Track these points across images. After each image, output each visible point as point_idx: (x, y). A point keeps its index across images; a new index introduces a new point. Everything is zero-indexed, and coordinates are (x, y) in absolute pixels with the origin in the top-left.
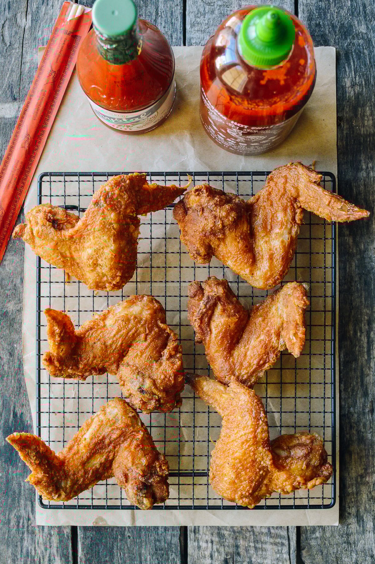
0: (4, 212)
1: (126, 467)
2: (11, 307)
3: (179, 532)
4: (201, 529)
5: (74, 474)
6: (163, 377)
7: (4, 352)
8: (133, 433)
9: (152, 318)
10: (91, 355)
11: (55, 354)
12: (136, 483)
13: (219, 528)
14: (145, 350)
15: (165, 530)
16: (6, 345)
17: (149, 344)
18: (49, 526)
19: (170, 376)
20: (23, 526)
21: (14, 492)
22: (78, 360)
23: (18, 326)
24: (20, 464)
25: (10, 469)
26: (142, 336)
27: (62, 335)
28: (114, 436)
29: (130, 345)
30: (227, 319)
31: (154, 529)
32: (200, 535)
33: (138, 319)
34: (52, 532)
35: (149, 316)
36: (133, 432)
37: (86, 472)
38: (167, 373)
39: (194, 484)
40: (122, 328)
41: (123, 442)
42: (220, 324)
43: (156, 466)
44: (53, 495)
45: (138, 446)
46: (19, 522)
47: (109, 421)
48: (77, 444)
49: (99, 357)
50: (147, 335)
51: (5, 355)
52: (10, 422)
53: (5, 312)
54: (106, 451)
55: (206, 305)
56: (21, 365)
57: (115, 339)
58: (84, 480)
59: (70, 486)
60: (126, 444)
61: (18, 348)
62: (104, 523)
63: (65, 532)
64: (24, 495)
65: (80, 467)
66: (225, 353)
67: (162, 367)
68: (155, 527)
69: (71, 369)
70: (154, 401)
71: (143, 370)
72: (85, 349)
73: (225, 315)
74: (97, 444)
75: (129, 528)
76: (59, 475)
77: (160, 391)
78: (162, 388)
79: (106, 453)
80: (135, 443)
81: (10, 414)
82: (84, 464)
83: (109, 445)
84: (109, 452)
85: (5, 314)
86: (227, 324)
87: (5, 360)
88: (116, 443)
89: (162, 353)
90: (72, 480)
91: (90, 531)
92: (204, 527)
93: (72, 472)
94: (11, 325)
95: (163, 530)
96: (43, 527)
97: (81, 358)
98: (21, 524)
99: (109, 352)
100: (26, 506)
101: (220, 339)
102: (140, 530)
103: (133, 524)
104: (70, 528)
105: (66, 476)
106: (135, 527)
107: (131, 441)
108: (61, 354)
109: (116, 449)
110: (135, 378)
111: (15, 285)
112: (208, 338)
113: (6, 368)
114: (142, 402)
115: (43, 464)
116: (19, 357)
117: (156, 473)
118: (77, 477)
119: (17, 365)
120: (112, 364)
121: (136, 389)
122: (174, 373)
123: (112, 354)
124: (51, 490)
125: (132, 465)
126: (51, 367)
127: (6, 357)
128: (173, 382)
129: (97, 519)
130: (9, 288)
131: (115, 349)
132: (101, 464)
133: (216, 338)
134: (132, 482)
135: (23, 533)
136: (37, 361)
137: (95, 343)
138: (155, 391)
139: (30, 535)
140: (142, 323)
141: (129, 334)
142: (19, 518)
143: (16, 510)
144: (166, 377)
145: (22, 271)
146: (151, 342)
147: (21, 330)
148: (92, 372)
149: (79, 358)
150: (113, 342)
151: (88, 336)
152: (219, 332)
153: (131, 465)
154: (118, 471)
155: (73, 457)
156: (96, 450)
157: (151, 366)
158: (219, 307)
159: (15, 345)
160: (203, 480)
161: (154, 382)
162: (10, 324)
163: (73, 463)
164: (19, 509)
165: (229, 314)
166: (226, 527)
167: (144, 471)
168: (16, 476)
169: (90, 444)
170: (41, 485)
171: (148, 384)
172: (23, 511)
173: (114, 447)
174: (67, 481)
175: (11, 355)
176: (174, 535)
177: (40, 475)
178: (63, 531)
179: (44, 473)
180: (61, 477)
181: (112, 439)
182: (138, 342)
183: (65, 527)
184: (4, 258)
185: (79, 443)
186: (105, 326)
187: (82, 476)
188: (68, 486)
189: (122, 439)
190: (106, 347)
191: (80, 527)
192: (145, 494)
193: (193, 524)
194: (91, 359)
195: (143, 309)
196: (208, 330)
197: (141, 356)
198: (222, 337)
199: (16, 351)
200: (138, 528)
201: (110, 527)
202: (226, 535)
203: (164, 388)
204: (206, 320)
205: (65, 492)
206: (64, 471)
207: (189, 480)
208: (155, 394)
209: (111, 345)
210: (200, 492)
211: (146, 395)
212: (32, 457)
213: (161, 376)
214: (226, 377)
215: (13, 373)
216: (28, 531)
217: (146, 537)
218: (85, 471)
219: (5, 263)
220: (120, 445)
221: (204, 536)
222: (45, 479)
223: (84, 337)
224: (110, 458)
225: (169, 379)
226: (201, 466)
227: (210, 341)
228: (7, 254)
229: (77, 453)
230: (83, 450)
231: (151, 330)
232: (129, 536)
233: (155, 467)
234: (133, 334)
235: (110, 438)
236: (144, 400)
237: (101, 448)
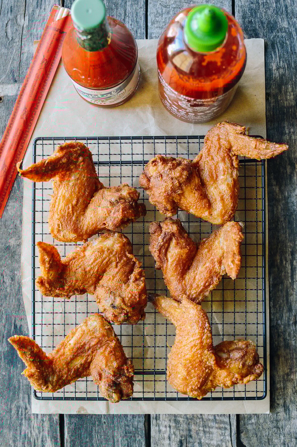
0: (7, 169)
1: (101, 368)
2: (12, 242)
3: (144, 419)
4: (161, 416)
5: (60, 371)
6: (130, 295)
7: (7, 277)
8: (108, 342)
9: (121, 250)
10: (74, 279)
11: (46, 278)
12: (108, 381)
13: (175, 416)
14: (116, 274)
15: (133, 417)
16: (9, 272)
17: (119, 270)
18: (42, 414)
19: (136, 295)
20: (22, 414)
21: (15, 387)
22: (64, 282)
23: (18, 257)
24: (19, 365)
25: (12, 369)
26: (114, 264)
27: (51, 263)
28: (93, 343)
29: (104, 271)
30: (180, 250)
31: (124, 417)
32: (161, 421)
33: (110, 251)
34: (44, 419)
35: (119, 248)
37: (69, 370)
38: (133, 292)
39: (155, 381)
40: (98, 257)
41: (99, 348)
42: (175, 255)
43: (124, 368)
44: (42, 386)
45: (111, 352)
46: (18, 411)
47: (89, 331)
48: (63, 347)
49: (80, 280)
50: (117, 263)
51: (7, 280)
52: (12, 332)
53: (8, 247)
54: (86, 354)
55: (163, 239)
56: (20, 288)
57: (92, 266)
58: (67, 377)
59: (56, 381)
60: (102, 350)
61: (18, 275)
62: (85, 411)
63: (55, 419)
64: (23, 390)
65: (65, 366)
66: (179, 277)
67: (129, 288)
68: (125, 415)
69: (59, 290)
70: (123, 314)
71: (114, 290)
72: (69, 274)
73: (178, 247)
74: (79, 349)
75: (105, 415)
76: (48, 371)
77: (128, 306)
78: (129, 304)
79: (86, 356)
80: (108, 350)
81: (11, 326)
82: (68, 364)
83: (88, 350)
84: (88, 356)
85: (8, 248)
86: (180, 254)
87: (8, 284)
88: (94, 349)
89: (129, 277)
90: (58, 376)
91: (74, 418)
92: (163, 415)
93: (58, 370)
94: (13, 256)
95: (131, 417)
96: (37, 415)
97: (66, 281)
98: (20, 412)
99: (88, 276)
100: (24, 398)
101: (175, 266)
102: (113, 417)
103: (107, 412)
104: (58, 415)
105: (54, 372)
106: (109, 415)
107: (106, 348)
108: (50, 278)
109: (94, 354)
110: (108, 296)
111: (16, 225)
112: (165, 265)
113: (8, 290)
114: (114, 315)
115: (36, 362)
116: (19, 281)
117: (124, 374)
118: (62, 373)
119: (17, 288)
120: (90, 286)
121: (109, 305)
122: (139, 292)
123: (91, 278)
124: (41, 382)
126: (43, 288)
127: (8, 281)
128: (138, 300)
129: (79, 408)
130: (11, 227)
131: (93, 274)
132: (81, 365)
133: (171, 265)
134: (105, 380)
135: (22, 420)
136: (33, 284)
137: (77, 269)
138: (124, 307)
139: (27, 421)
140: (114, 253)
141: (103, 262)
142: (18, 407)
143: (16, 402)
144: (132, 295)
145: (21, 214)
146: (121, 268)
147: (20, 261)
148: (75, 292)
149: (64, 281)
150: (91, 269)
151: (72, 264)
152: (174, 261)
153: (105, 367)
154: (94, 370)
155: (59, 358)
156: (78, 354)
157: (121, 288)
158: (174, 241)
159: (16, 272)
160: (163, 377)
161: (123, 300)
162: (12, 255)
163: (59, 362)
164: (18, 400)
165: (181, 246)
166: (181, 414)
167: (114, 372)
168: (16, 375)
169: (73, 348)
170: (33, 378)
171: (118, 301)
172: (22, 402)
173: (93, 352)
174: (54, 376)
175: (12, 279)
176: (140, 421)
177: (33, 370)
178: (53, 418)
179: (36, 369)
180: (49, 373)
181: (91, 345)
182: (111, 269)
183: (54, 415)
184: (7, 204)
185: (65, 347)
186: (84, 256)
187: (65, 373)
188: (54, 380)
189: (99, 346)
190: (86, 272)
191: (66, 415)
192: (114, 390)
193: (155, 413)
194: (74, 282)
196: (165, 259)
197: (113, 280)
198: (176, 265)
199: (16, 277)
200: (112, 416)
201: (89, 415)
202: (181, 421)
203: (131, 304)
204: (164, 251)
205: (52, 385)
206: (52, 368)
207: (151, 377)
208: (124, 309)
209: (89, 271)
210: (160, 386)
211: (117, 310)
212: (27, 355)
213: (128, 295)
214: (179, 296)
215: (14, 294)
216: (25, 418)
217: (118, 423)
218: (68, 369)
219: (8, 208)
220: (97, 351)
221: (163, 422)
222: (37, 373)
223: (69, 264)
224: (89, 361)
225: (135, 297)
226: (160, 366)
227: (167, 267)
228: (10, 201)
229: (64, 354)
230: (68, 353)
231: (121, 259)
232: (105, 422)
233: (124, 370)
234: (107, 262)
235: (90, 345)
236: (116, 314)
237: (82, 352)
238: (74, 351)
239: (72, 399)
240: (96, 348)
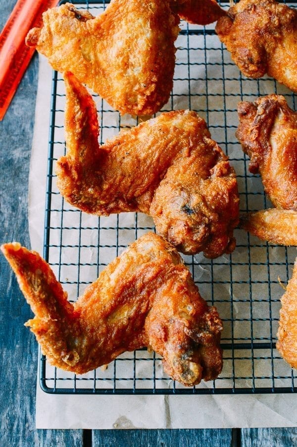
0: (15, 50)
1: (165, 318)
2: (17, 154)
3: (231, 438)
4: (260, 432)
5: (92, 330)
6: (214, 193)
7: (5, 206)
8: (175, 272)
9: (196, 131)
10: (119, 172)
11: (73, 158)
12: (179, 340)
13: (283, 430)
14: (189, 165)
15: (211, 435)
16: (8, 198)
17: (194, 159)
18: (52, 430)
19: (223, 193)
20: (18, 431)
21: (8, 383)
22: (102, 178)
23: (24, 175)
24: (17, 346)
25: (4, 352)
26: (185, 150)
27: (84, 124)
28: (149, 275)
30: (292, 130)
31: (197, 434)
32: (259, 440)
34: (57, 439)
35: (193, 129)
36: (174, 269)
37: (109, 330)
38: (219, 189)
39: (253, 358)
40: (159, 138)
41: (161, 284)
42: (283, 136)
43: (205, 318)
44: (63, 354)
45: (182, 288)
46: (12, 425)
47: (142, 257)
48: (96, 289)
49: (129, 176)
50: (190, 150)
51: (6, 209)
52: (8, 291)
53: (10, 160)
54: (138, 298)
55: (265, 110)
56: (25, 222)
57: (150, 151)
58: (105, 342)
59: (86, 346)
60: (165, 287)
61: (23, 201)
62: (129, 424)
63: (75, 439)
64: (21, 387)
65: (101, 321)
66: (291, 173)
67: (213, 184)
68: (198, 429)
69: (93, 188)
70: (204, 226)
71: (187, 186)
72: (112, 164)
73: (288, 125)
74: (124, 288)
75: (162, 430)
76: (72, 328)
77: (211, 210)
78: (213, 207)
79: (137, 302)
80: (176, 286)
81: (8, 281)
82: (107, 316)
83: (142, 289)
84: (141, 301)
85: (10, 163)
86: (292, 135)
87: (6, 216)
88: (151, 286)
89: (211, 170)
90: (90, 339)
91: (109, 436)
92: (263, 429)
93: (89, 327)
94: (16, 175)
95: (208, 434)
96: (45, 431)
97: (105, 177)
98: (15, 427)
99: (142, 169)
100: (23, 401)
101: (284, 155)
102: (177, 435)
103: (167, 426)
104: (81, 431)
105: (81, 332)
106: (170, 430)
107: (172, 283)
108: (81, 159)
109: (151, 296)
110: (178, 194)
111: (24, 130)
112: (267, 156)
113: (6, 225)
114: (187, 227)
115: (51, 304)
116: (24, 212)
117: (206, 327)
118: (96, 335)
119: (20, 222)
121: (179, 208)
122: (228, 190)
123: (147, 172)
124: (60, 345)
125: (175, 313)
127: (6, 212)
128: (227, 201)
129: (118, 419)
130: (16, 133)
131: (150, 165)
132: (129, 319)
133: (278, 153)
134: (174, 338)
135: (17, 440)
137: (124, 158)
138: (204, 210)
139: (26, 443)
140: (185, 134)
141: (168, 146)
142: (12, 418)
143: (8, 409)
144: (218, 194)
145: (33, 115)
146: (196, 157)
147: (28, 181)
148: (118, 202)
149: (103, 177)
150: (148, 155)
151: (116, 150)
152: (282, 146)
153: (173, 313)
155: (91, 306)
156: (123, 298)
157: (198, 184)
158: (282, 116)
159: (20, 198)
160: (266, 353)
161: (203, 199)
162: (15, 173)
163: (90, 314)
164: (13, 406)
165: (294, 124)
166: (294, 428)
167: (190, 322)
168: (12, 362)
169: (115, 288)
170: (46, 335)
171: (195, 200)
172: (19, 408)
173: (149, 293)
174: (83, 339)
175: (14, 208)
176: (223, 442)
177: (46, 319)
178: (72, 437)
179: (52, 317)
180: (74, 332)
181: (146, 280)
182: (180, 159)
183: (74, 431)
184: (13, 102)
185: (101, 289)
186: (136, 139)
187: (102, 334)
188: (83, 346)
189: (160, 280)
190: (139, 161)
191: (95, 430)
192: (191, 356)
193: (250, 425)
194: (118, 179)
195: (184, 121)
196: (268, 144)
197: (184, 173)
198: (287, 152)
199: (20, 205)
200: (175, 433)
201: (136, 430)
202: (294, 440)
203: (216, 207)
204: (265, 131)
205: (80, 354)
206: (79, 323)
207: (248, 353)
208: (204, 216)
209: (145, 160)
210: (263, 368)
211: (192, 216)
212: (36, 287)
213: (211, 192)
214: (293, 203)
215: (15, 231)
216: (24, 437)
217: (186, 445)
218: (107, 327)
219: (12, 107)
220: (156, 290)
221: (264, 442)
222: (52, 327)
223: (110, 151)
224: (142, 311)
225: (222, 196)
226: (262, 333)
227: (270, 160)
228: (17, 97)
229: (98, 300)
231: (196, 143)
232: (162, 444)
233: (205, 320)
234: (174, 146)
235: (143, 279)
236: (190, 225)
237: (130, 295)
238: (117, 291)
239: (109, 392)
240: (154, 284)
